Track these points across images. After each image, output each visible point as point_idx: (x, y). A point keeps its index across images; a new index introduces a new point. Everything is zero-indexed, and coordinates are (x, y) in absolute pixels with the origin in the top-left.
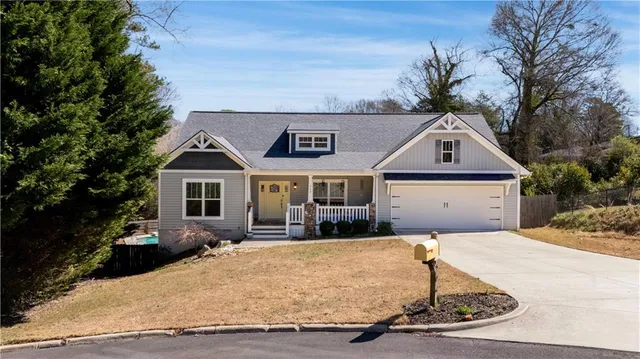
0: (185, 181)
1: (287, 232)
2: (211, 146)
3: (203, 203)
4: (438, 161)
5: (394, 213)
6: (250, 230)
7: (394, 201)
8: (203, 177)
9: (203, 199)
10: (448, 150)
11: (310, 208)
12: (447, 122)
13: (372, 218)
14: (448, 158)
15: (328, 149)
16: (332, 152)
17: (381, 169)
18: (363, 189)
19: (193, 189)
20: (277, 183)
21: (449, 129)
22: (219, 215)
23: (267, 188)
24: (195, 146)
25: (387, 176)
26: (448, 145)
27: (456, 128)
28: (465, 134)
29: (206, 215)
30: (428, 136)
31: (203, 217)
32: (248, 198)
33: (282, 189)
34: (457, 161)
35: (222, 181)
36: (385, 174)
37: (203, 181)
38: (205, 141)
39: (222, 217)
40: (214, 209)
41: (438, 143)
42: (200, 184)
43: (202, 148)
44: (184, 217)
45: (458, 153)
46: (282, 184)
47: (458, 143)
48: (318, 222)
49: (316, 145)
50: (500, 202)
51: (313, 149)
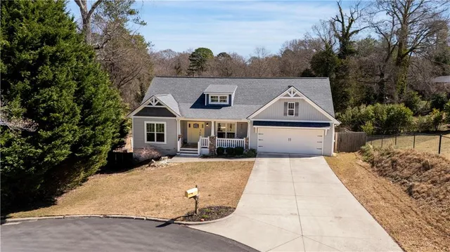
0: (146, 123)
1: (199, 152)
2: (159, 104)
3: (155, 135)
4: (285, 114)
5: (259, 143)
6: (179, 150)
7: (259, 137)
8: (155, 120)
9: (155, 133)
10: (291, 107)
11: (212, 139)
12: (290, 93)
13: (247, 146)
14: (291, 113)
15: (228, 103)
16: (230, 105)
17: (252, 118)
18: (242, 130)
19: (150, 127)
20: (198, 123)
21: (292, 96)
22: (164, 141)
23: (192, 126)
24: (150, 104)
25: (256, 123)
26: (291, 106)
27: (297, 95)
28: (302, 99)
29: (157, 141)
30: (280, 100)
31: (155, 142)
32: (179, 132)
33: (200, 126)
34: (297, 115)
35: (165, 123)
36: (254, 121)
37: (155, 123)
38: (156, 101)
39: (165, 142)
40: (161, 138)
41: (286, 104)
42: (154, 124)
43: (154, 105)
44: (146, 142)
45: (297, 110)
46: (200, 124)
47: (297, 104)
48: (217, 147)
49: (221, 101)
50: (322, 139)
51: (219, 103)
